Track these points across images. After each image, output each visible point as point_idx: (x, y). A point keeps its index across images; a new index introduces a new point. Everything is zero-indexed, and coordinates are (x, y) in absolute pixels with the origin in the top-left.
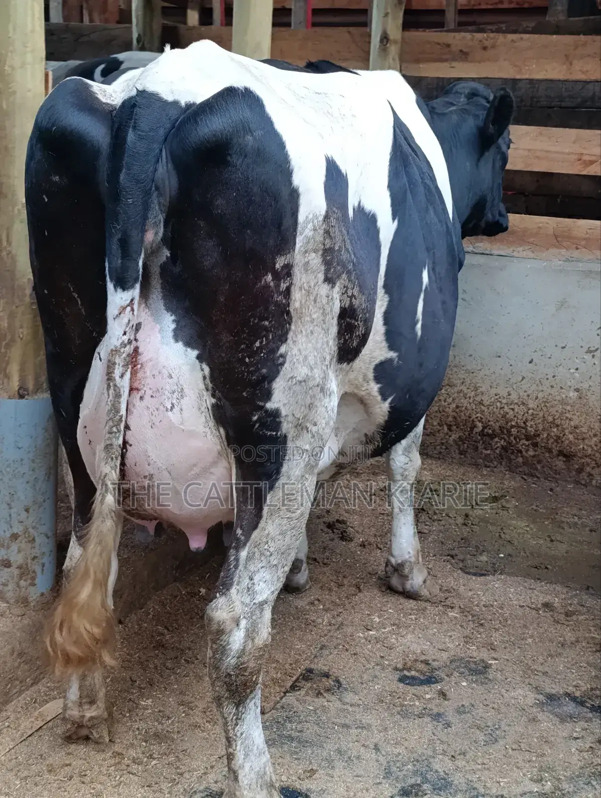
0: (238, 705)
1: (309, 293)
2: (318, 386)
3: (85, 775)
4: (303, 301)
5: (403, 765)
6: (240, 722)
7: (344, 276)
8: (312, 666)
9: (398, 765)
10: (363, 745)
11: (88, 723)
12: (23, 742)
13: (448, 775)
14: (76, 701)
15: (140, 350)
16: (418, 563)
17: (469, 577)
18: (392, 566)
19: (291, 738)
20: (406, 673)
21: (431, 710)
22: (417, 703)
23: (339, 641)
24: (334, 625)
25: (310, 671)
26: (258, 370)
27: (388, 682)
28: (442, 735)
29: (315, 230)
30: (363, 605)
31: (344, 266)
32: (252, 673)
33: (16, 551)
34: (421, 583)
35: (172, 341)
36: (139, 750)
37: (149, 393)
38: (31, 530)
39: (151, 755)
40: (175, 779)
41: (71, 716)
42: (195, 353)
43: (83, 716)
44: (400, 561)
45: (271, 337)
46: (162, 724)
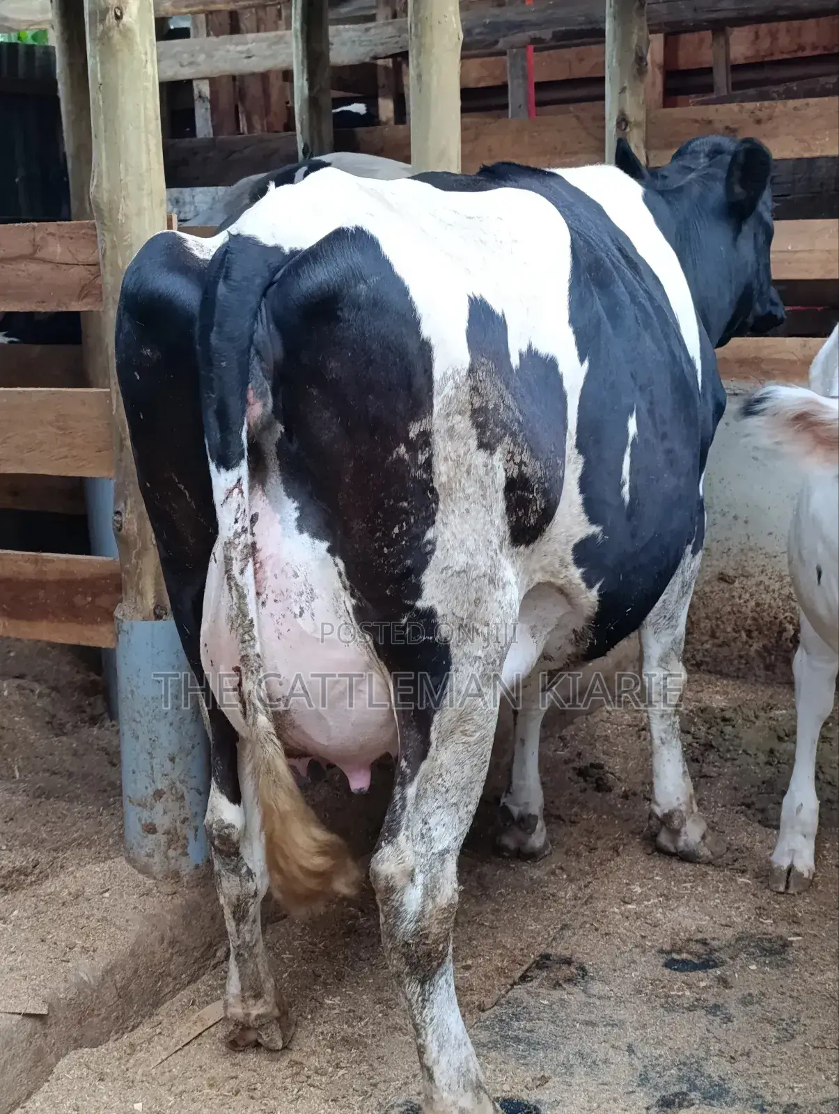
0: (422, 983)
1: (458, 464)
2: (484, 576)
3: (255, 1089)
4: (452, 474)
5: (665, 1069)
6: (428, 1005)
7: (507, 439)
8: (550, 951)
9: (658, 1069)
10: (613, 1046)
11: (255, 1023)
12: (179, 1053)
13: (724, 1080)
14: (237, 995)
15: (258, 546)
16: (693, 812)
17: (769, 831)
18: (657, 817)
19: (518, 1040)
20: (675, 956)
21: (705, 1000)
22: (688, 993)
23: (585, 919)
24: (580, 898)
25: (546, 957)
26: (400, 561)
27: (649, 967)
28: (720, 1033)
29: (457, 387)
30: (620, 873)
31: (505, 427)
32: (437, 940)
33: (162, 812)
34: (698, 839)
35: (296, 532)
36: (322, 1058)
37: (272, 597)
38: (178, 785)
39: (337, 1064)
40: (367, 1092)
41: (233, 1015)
42: (325, 545)
43: (248, 1015)
44: (666, 811)
45: (412, 521)
46: (353, 1027)
